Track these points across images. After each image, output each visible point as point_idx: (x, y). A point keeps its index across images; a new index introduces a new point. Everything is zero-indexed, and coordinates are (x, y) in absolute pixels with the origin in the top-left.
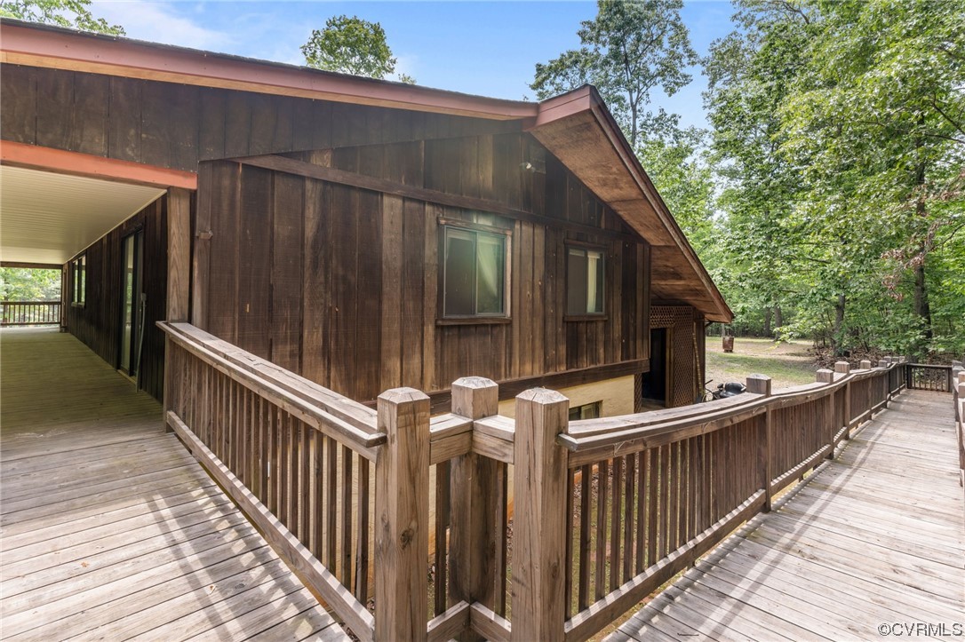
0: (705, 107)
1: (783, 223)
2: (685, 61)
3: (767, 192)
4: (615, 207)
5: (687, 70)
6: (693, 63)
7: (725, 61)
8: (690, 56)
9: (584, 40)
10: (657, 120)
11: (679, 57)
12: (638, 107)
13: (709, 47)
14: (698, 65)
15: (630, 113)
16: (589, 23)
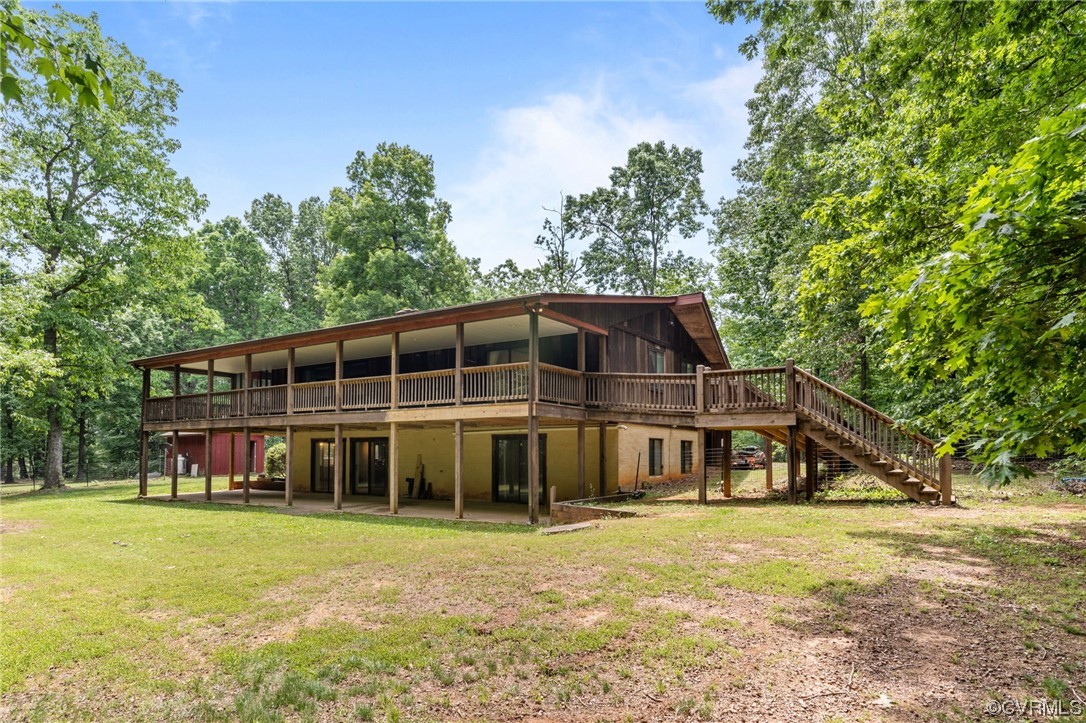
0: (710, 243)
1: (776, 354)
2: (698, 210)
3: (764, 329)
4: (697, 342)
5: (698, 219)
6: (705, 214)
7: (732, 219)
8: (702, 207)
9: (615, 183)
10: (676, 260)
11: (694, 207)
12: (658, 246)
13: (719, 200)
14: (710, 216)
15: (652, 250)
16: (619, 169)
